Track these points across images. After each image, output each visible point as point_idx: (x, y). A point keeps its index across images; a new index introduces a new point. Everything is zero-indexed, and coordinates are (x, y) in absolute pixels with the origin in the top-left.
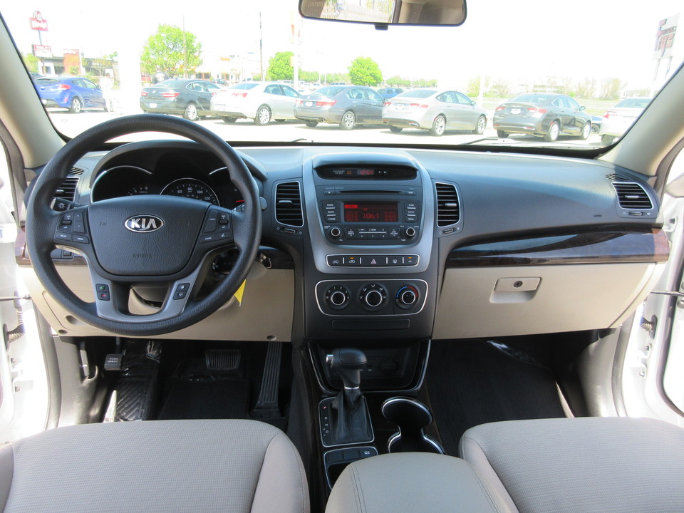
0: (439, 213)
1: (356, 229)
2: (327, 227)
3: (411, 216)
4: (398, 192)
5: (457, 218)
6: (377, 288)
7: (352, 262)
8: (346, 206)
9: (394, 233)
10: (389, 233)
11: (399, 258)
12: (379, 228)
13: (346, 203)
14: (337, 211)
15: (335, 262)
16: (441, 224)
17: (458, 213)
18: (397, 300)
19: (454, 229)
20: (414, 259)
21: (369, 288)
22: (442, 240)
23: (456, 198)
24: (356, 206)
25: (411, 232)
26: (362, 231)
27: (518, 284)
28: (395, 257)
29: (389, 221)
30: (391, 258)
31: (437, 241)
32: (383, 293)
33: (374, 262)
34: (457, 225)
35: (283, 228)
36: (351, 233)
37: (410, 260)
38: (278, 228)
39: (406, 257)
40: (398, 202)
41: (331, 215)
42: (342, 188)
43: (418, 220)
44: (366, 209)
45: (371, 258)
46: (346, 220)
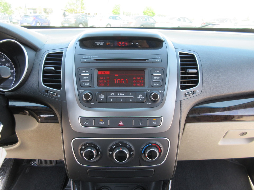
0: (182, 78)
1: (106, 93)
2: (81, 91)
3: (156, 81)
4: (146, 60)
5: (197, 82)
6: (125, 146)
7: (102, 123)
8: (100, 73)
9: (141, 97)
10: (136, 97)
11: (144, 120)
12: (127, 93)
13: (99, 70)
14: (91, 77)
15: (87, 123)
16: (183, 88)
17: (197, 78)
18: (143, 155)
19: (194, 92)
20: (158, 120)
21: (118, 146)
22: (183, 102)
23: (196, 65)
24: (108, 73)
25: (155, 96)
26: (112, 96)
27: (243, 134)
28: (141, 119)
29: (137, 86)
30: (137, 120)
31: (179, 102)
32: (130, 150)
33: (121, 124)
34: (197, 88)
35: (47, 91)
36: (102, 97)
37: (154, 121)
38: (44, 91)
39: (151, 119)
40: (145, 69)
41: (86, 81)
42: (97, 57)
43: (162, 85)
44: (116, 75)
45: (118, 120)
46: (98, 85)
